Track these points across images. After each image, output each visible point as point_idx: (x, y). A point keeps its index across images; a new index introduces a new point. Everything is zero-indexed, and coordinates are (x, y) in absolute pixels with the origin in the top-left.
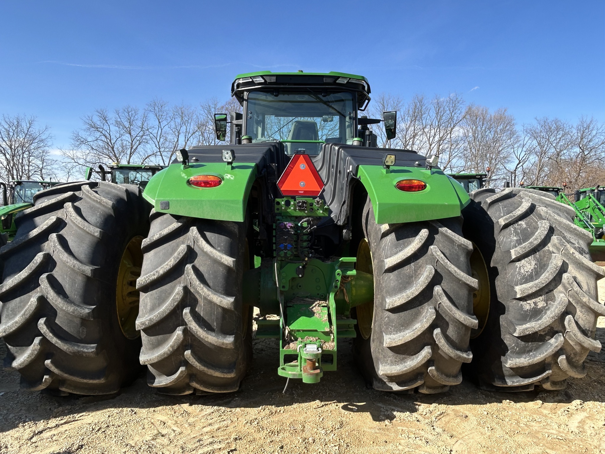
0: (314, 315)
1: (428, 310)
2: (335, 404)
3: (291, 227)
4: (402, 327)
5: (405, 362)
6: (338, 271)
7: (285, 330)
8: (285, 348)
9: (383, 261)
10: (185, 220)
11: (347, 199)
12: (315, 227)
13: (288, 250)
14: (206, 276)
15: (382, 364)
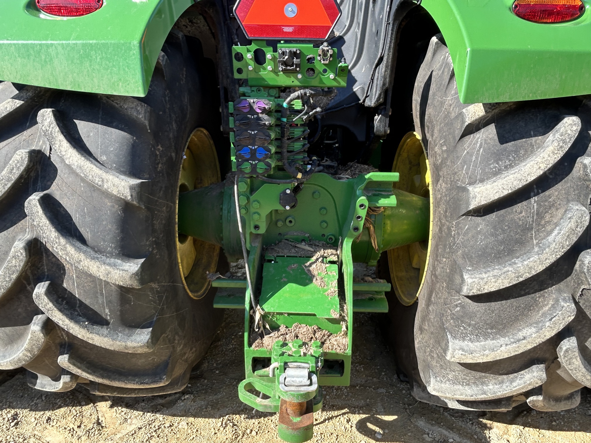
0: (311, 281)
1: (557, 301)
2: (346, 416)
3: (264, 111)
4: (492, 328)
5: (483, 383)
6: (362, 199)
7: (254, 312)
8: (253, 346)
9: (464, 190)
10: (30, 94)
11: (386, 53)
12: (318, 109)
13: (260, 161)
14: (76, 218)
15: (436, 377)
